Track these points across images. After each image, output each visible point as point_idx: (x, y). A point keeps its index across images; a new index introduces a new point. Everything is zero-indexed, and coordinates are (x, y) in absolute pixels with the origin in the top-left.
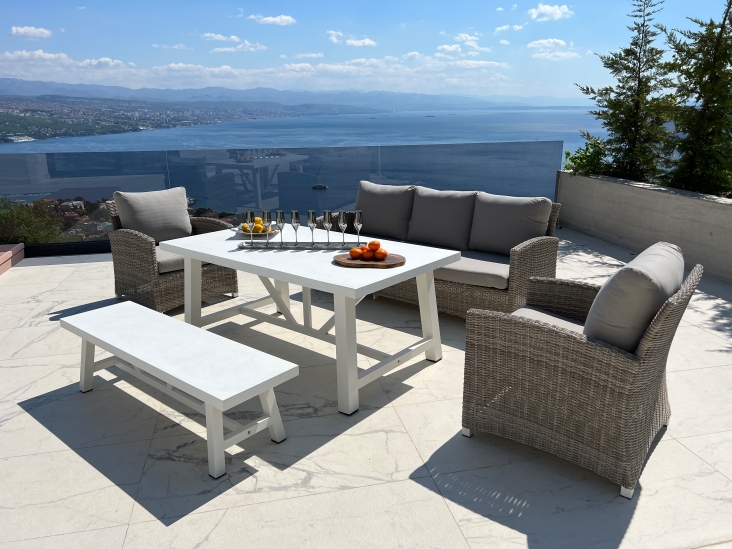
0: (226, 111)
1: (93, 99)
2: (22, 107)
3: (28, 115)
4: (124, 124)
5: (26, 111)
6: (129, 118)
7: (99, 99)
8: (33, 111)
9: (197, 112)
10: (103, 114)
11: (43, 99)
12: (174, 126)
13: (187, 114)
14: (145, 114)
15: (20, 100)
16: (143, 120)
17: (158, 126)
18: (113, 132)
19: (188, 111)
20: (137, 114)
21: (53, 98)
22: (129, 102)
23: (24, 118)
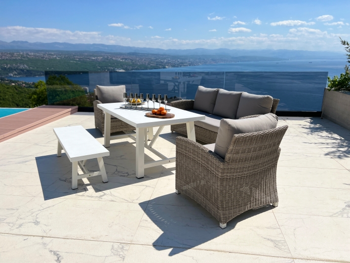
0: (204, 59)
1: (149, 54)
2: (122, 57)
3: (123, 60)
4: (160, 65)
5: (122, 59)
6: (162, 63)
7: (151, 54)
8: (126, 59)
9: (191, 60)
10: (152, 61)
11: (129, 54)
12: (181, 66)
13: (187, 61)
14: (169, 60)
15: (121, 54)
16: (168, 63)
17: (174, 66)
18: (155, 68)
19: (187, 59)
20: (165, 61)
21: (133, 54)
22: (163, 55)
23: (122, 62)
